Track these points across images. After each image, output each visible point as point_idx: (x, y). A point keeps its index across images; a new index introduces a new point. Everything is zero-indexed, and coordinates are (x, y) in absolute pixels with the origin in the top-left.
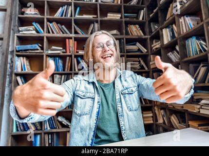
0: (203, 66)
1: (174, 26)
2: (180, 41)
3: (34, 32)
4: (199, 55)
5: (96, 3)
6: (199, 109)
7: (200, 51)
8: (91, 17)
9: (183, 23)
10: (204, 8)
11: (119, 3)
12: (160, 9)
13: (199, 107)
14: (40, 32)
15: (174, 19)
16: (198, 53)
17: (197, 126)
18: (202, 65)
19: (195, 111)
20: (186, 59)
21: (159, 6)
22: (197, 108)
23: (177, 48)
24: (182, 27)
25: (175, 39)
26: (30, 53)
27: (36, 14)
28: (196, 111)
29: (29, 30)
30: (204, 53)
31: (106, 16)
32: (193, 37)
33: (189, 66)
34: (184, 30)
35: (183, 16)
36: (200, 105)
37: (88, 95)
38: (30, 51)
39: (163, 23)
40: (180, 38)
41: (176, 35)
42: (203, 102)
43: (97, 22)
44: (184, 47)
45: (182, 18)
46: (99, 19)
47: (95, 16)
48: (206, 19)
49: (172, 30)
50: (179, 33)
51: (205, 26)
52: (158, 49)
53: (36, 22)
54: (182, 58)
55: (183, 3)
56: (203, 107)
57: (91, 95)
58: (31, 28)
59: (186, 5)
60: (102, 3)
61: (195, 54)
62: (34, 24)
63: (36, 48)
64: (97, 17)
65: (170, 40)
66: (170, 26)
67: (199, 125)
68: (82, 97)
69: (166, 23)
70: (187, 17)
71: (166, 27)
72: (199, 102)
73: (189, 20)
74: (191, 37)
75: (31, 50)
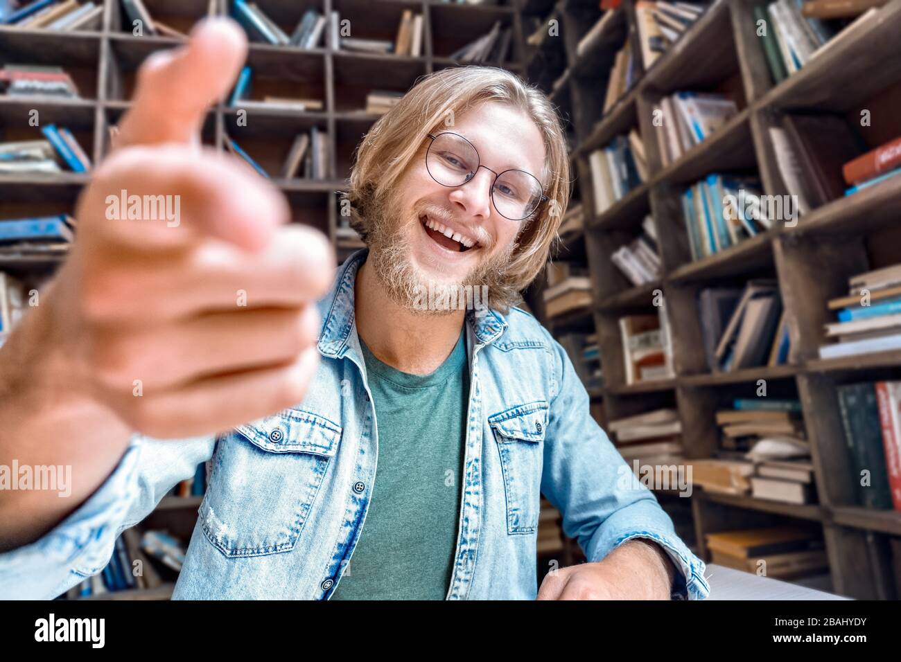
0: (756, 296)
1: (634, 138)
2: (661, 197)
3: (49, 166)
4: (739, 247)
5: (320, 51)
6: (748, 479)
7: (743, 233)
8: (297, 106)
9: (670, 124)
10: (747, 56)
11: (416, 52)
12: (576, 75)
13: (746, 469)
14: (74, 164)
15: (632, 109)
16: (735, 239)
17: (742, 554)
18: (750, 291)
19: (731, 491)
20: (685, 270)
21: (572, 61)
22: (737, 475)
23: (650, 227)
24: (667, 140)
25: (638, 191)
26: (25, 253)
27: (61, 92)
28: (734, 488)
29: (27, 158)
30: (755, 239)
31: (362, 104)
32: (711, 178)
33: (697, 297)
34: (675, 151)
35: (669, 93)
36: (749, 461)
37: (299, 435)
38: (27, 247)
39: (589, 130)
40: (658, 184)
41: (643, 174)
42: (763, 448)
43: (322, 128)
44: (676, 221)
45: (665, 103)
46: (332, 115)
47: (316, 105)
48: (758, 96)
49: (628, 158)
50: (655, 166)
51: (755, 126)
52: (573, 238)
53: (59, 125)
54: (669, 266)
55: (664, 45)
56: (764, 471)
57: (319, 439)
58: (35, 148)
59: (679, 49)
60: (344, 53)
61: (724, 247)
62: (49, 131)
63: (52, 234)
64: (324, 109)
65: (619, 195)
66: (620, 139)
67: (755, 553)
68: (262, 443)
69: (600, 126)
70: (683, 97)
71: (604, 145)
72: (747, 449)
73: (691, 110)
74: (702, 177)
75: (33, 241)
